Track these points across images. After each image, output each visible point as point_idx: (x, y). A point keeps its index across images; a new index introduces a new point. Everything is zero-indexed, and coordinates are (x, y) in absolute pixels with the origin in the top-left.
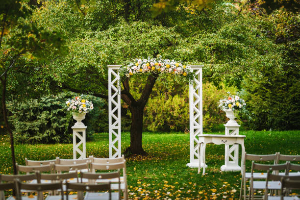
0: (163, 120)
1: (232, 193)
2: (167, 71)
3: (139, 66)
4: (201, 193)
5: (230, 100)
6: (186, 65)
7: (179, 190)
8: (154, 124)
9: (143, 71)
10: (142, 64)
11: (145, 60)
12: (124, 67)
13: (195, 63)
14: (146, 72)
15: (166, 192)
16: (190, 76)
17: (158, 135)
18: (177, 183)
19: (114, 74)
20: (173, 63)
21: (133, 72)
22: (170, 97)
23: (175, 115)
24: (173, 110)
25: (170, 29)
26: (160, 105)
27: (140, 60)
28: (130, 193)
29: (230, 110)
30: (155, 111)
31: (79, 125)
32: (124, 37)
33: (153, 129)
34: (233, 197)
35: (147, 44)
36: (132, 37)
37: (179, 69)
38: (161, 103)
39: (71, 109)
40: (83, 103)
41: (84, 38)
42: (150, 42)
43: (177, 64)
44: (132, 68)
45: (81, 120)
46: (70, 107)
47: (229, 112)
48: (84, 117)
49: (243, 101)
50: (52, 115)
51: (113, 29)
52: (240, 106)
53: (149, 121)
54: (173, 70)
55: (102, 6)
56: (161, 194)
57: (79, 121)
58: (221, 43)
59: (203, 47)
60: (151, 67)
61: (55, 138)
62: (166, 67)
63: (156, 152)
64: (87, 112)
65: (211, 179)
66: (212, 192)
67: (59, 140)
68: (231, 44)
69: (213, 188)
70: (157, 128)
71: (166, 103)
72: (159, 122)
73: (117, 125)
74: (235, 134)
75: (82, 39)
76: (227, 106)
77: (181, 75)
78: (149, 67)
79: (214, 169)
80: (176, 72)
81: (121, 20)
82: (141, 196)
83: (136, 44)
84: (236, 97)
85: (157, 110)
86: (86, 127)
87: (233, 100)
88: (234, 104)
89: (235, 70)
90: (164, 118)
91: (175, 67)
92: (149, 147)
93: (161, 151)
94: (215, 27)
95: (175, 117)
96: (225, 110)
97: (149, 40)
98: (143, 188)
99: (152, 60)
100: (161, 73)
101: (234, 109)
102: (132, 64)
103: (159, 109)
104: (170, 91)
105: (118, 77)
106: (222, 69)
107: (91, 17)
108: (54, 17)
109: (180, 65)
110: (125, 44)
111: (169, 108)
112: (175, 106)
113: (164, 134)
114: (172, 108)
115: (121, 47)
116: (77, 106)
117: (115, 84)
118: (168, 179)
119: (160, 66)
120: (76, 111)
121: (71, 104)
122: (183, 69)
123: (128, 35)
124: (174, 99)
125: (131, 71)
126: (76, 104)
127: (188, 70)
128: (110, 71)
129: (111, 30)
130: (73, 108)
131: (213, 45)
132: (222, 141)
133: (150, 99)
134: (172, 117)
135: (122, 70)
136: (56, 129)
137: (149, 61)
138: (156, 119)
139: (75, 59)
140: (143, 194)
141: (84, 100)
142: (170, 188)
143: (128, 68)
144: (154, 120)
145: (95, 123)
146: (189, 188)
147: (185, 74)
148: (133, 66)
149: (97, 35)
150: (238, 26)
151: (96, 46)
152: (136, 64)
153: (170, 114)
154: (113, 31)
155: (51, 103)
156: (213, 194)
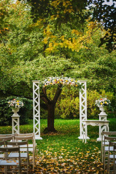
0: (69, 112)
1: (98, 154)
2: (66, 84)
3: (50, 81)
4: (80, 153)
5: (102, 100)
6: (77, 80)
7: (68, 152)
8: (64, 114)
9: (52, 84)
10: (52, 80)
11: (54, 78)
12: (42, 82)
13: (83, 79)
14: (54, 84)
15: (61, 153)
16: (79, 87)
17: (66, 120)
18: (69, 148)
19: (36, 85)
20: (70, 79)
21: (47, 84)
22: (74, 98)
23: (76, 109)
24: (75, 106)
25: (68, 59)
26: (67, 103)
27: (51, 78)
28: (41, 154)
29: (101, 106)
30: (65, 106)
31: (16, 115)
32: (43, 65)
33: (63, 117)
34: (98, 155)
35: (55, 68)
36: (47, 64)
37: (73, 83)
38: (68, 102)
39: (11, 106)
40: (18, 103)
41: (19, 65)
42: (57, 67)
43: (72, 80)
44: (46, 82)
45: (17, 112)
46: (10, 105)
47: (101, 107)
48: (18, 111)
49: (109, 101)
50: (4, 109)
51: (36, 60)
52: (107, 103)
53: (61, 112)
54: (70, 83)
55: (30, 47)
56: (58, 154)
57: (16, 113)
58: (98, 67)
59: (88, 70)
60: (57, 82)
61: (6, 122)
62: (65, 81)
63: (63, 130)
64: (19, 108)
65: (89, 145)
66: (87, 153)
67: (8, 123)
68: (104, 68)
69: (89, 151)
70: (66, 116)
71: (71, 102)
72: (67, 113)
73: (38, 115)
74: (105, 120)
75: (18, 66)
76: (100, 104)
77: (75, 86)
78: (56, 82)
79: (93, 140)
80: (71, 84)
81: (40, 55)
82: (46, 155)
83: (49, 68)
84: (105, 98)
85: (66, 106)
86: (20, 116)
87: (103, 100)
88: (104, 103)
89: (106, 83)
90: (70, 111)
91: (71, 81)
92: (59, 127)
93: (66, 130)
94: (96, 58)
95: (77, 110)
96: (98, 106)
97: (57, 66)
98: (49, 151)
99: (57, 78)
100: (63, 85)
101: (103, 105)
102: (46, 80)
103: (67, 105)
104: (73, 95)
105: (38, 88)
106: (98, 83)
107: (24, 53)
108: (2, 53)
109: (74, 80)
110: (42, 69)
111: (73, 105)
112: (76, 103)
113: (70, 120)
114: (74, 105)
115: (40, 70)
116: (14, 104)
117: (37, 92)
118: (65, 146)
119: (62, 81)
120: (13, 107)
121: (11, 103)
122: (76, 83)
123: (45, 63)
124: (76, 99)
125: (45, 84)
126: (14, 103)
127: (78, 83)
128: (34, 84)
129: (35, 61)
130: (12, 105)
131: (93, 69)
132: (96, 124)
133: (62, 99)
134: (74, 110)
135: (41, 83)
136: (6, 117)
137: (56, 78)
138: (65, 111)
139: (14, 77)
140: (48, 154)
141: (18, 101)
142: (64, 151)
143: (44, 82)
144: (64, 112)
145: (31, 114)
146: (75, 151)
147: (76, 86)
148: (47, 81)
149: (27, 64)
150: (107, 58)
151: (26, 70)
152: (49, 80)
153: (74, 108)
154: (36, 61)
155: (4, 102)
156: (87, 154)
